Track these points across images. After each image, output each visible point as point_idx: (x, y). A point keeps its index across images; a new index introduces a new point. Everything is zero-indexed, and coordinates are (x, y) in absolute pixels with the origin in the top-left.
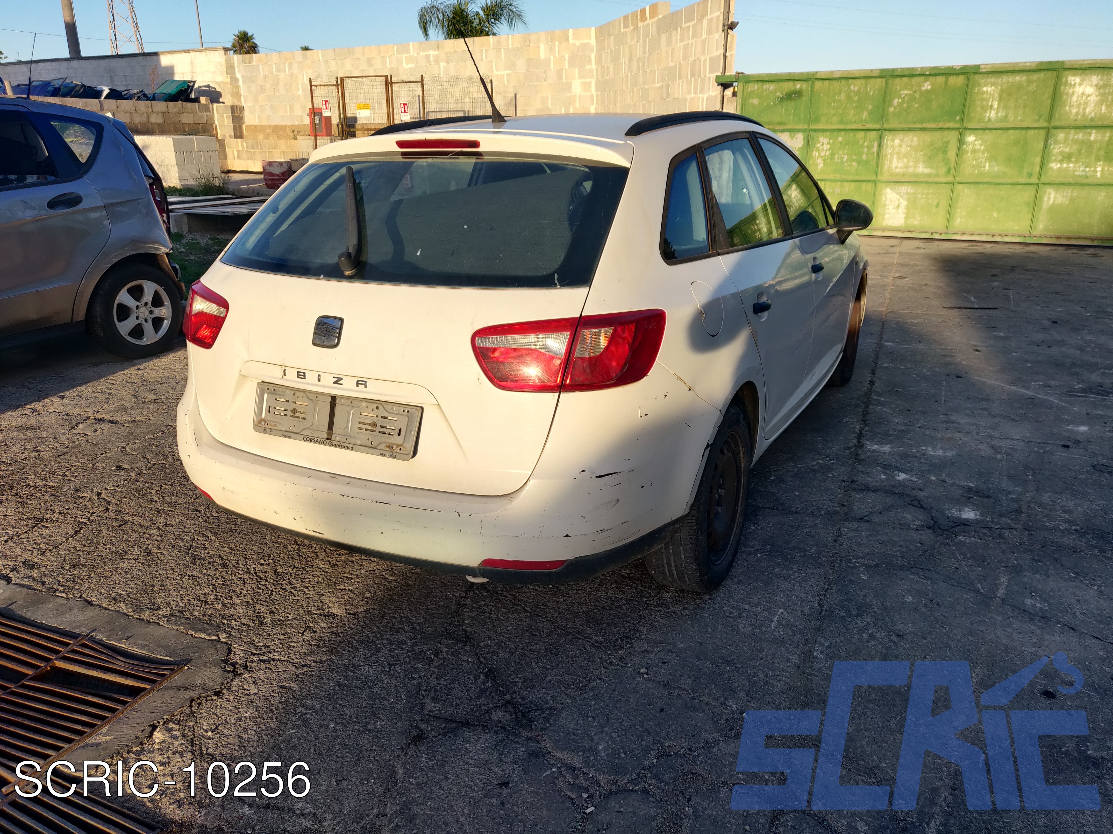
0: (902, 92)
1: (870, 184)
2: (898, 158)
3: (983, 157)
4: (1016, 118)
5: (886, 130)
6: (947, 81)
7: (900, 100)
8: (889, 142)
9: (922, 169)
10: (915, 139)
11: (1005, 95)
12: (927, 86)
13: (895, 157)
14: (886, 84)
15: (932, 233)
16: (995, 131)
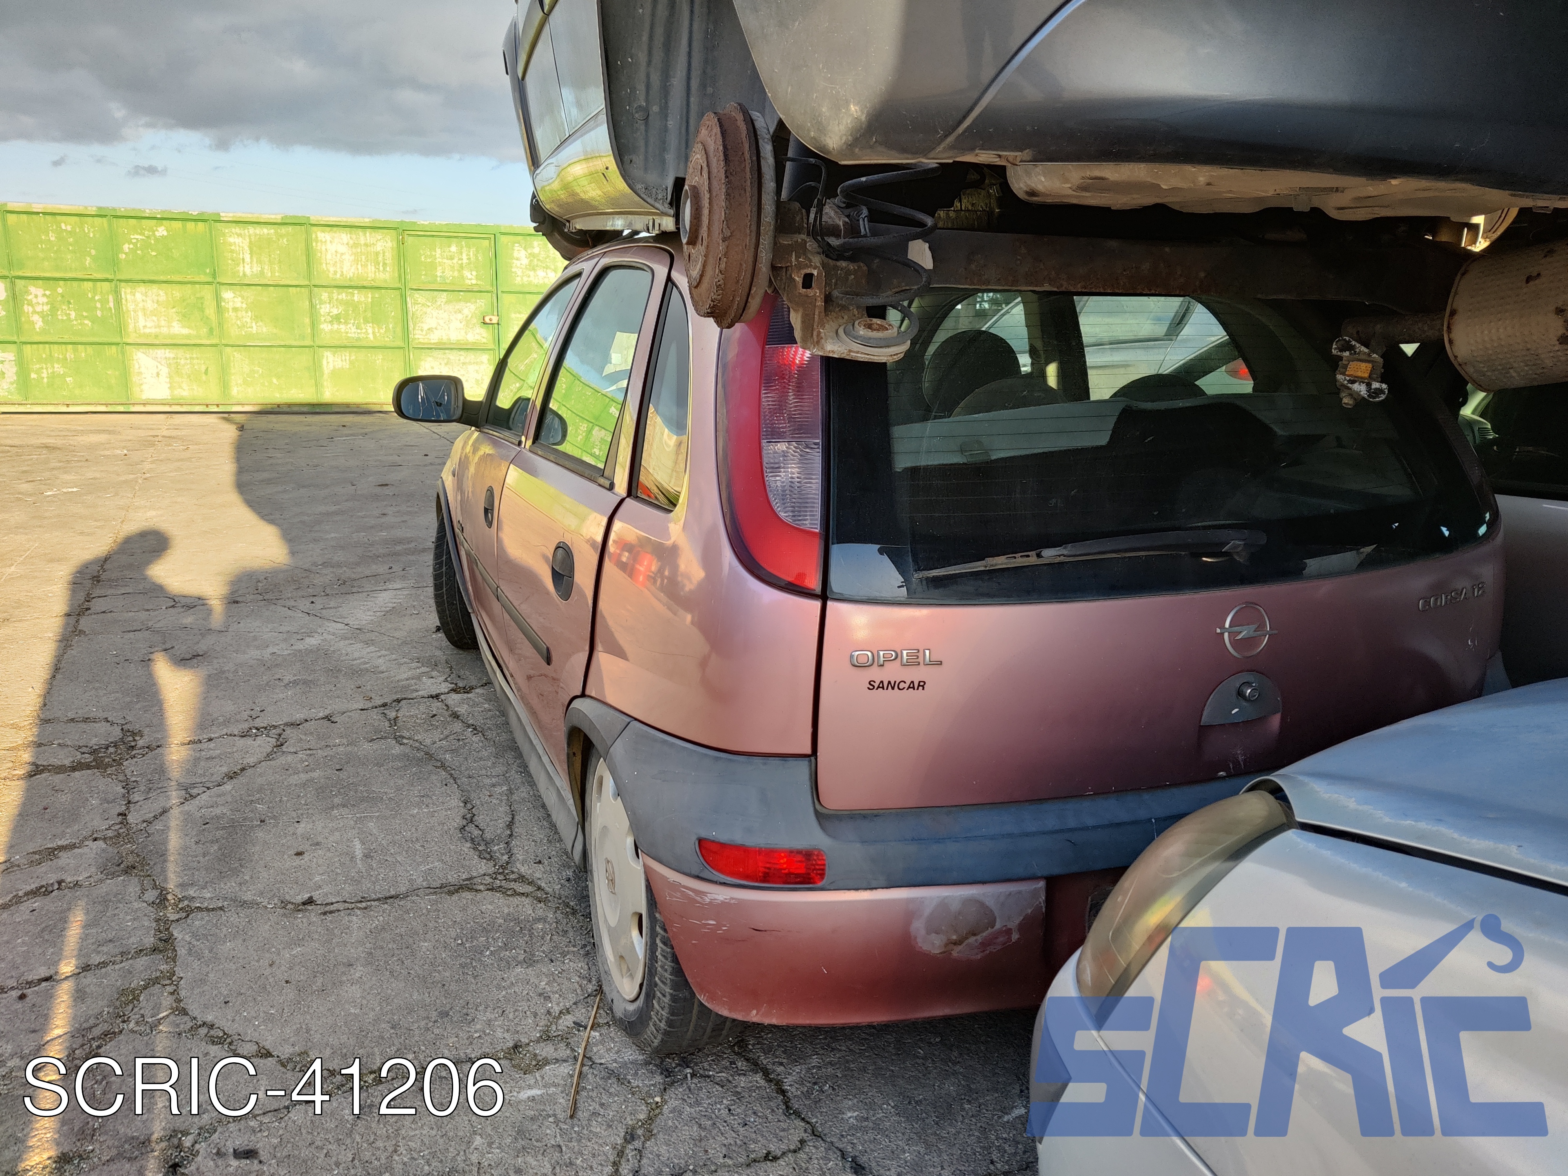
0: (132, 237)
1: (113, 347)
2: (145, 315)
3: (247, 317)
4: (273, 273)
5: (121, 281)
6: (184, 227)
7: (131, 246)
8: (129, 297)
9: (178, 329)
10: (161, 293)
11: (256, 247)
12: (161, 231)
13: (140, 314)
14: (110, 225)
15: (207, 406)
16: (253, 287)
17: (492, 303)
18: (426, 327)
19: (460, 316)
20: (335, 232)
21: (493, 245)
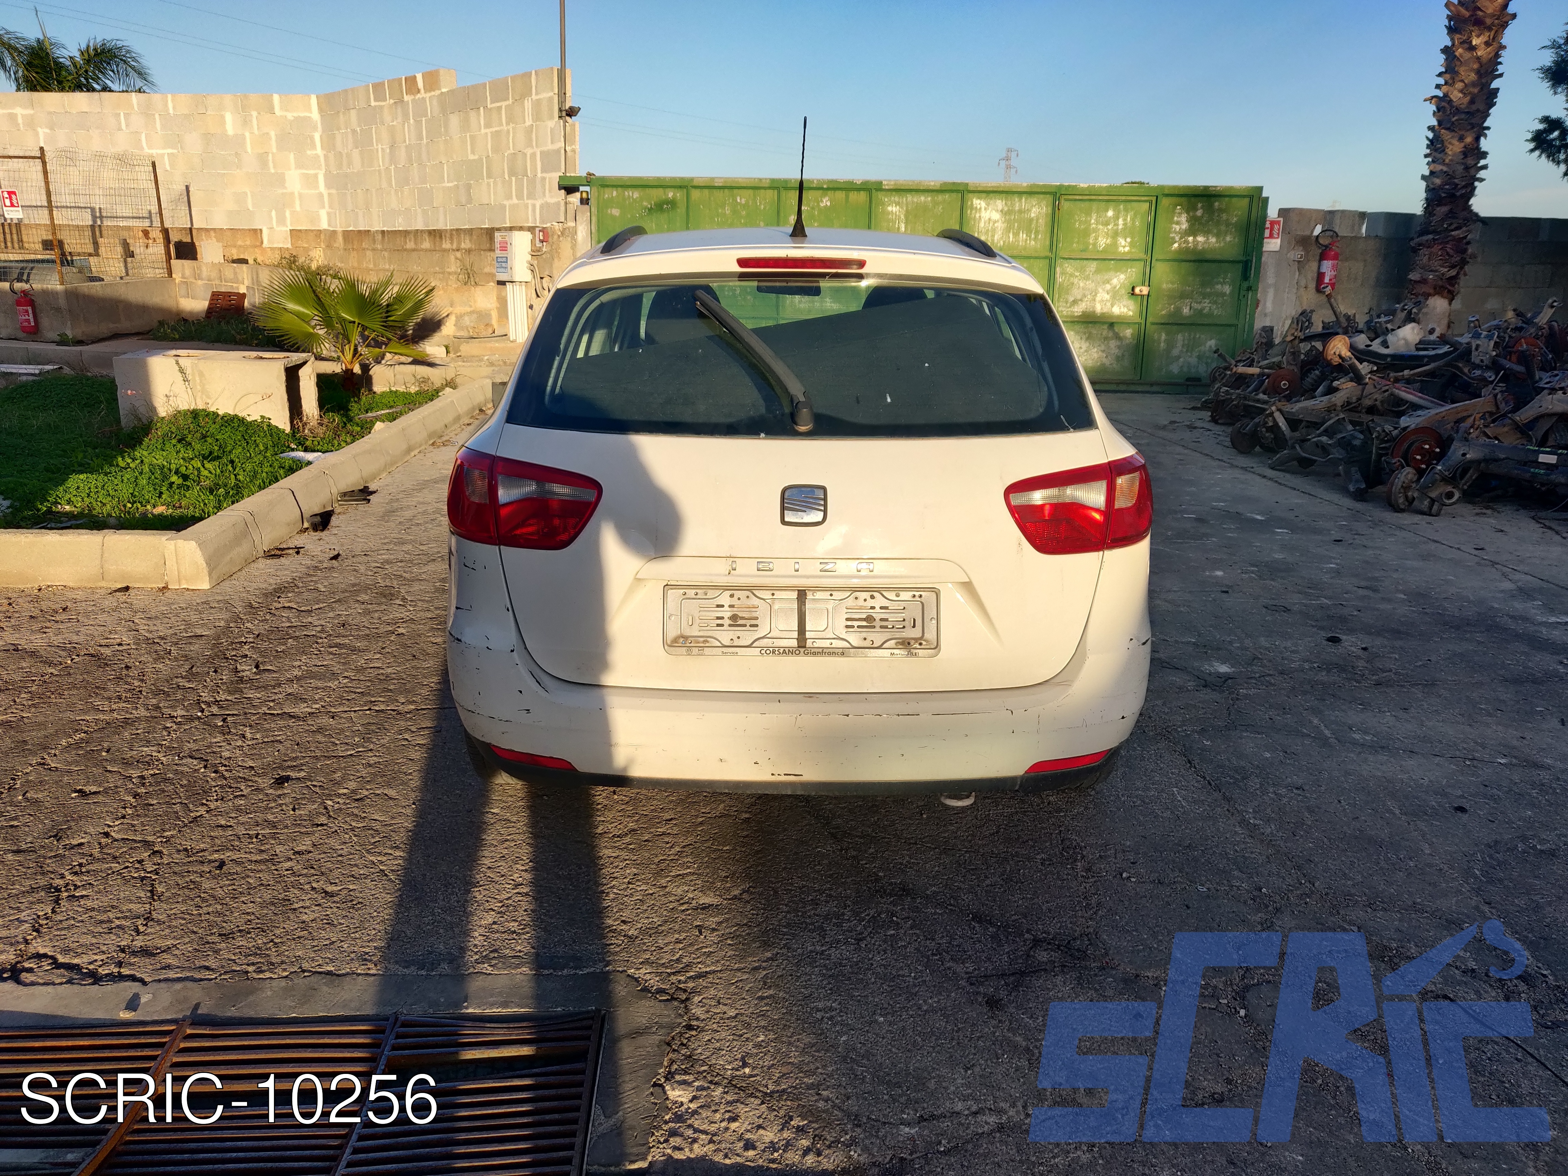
6: (847, 197)
11: (912, 216)
12: (825, 201)
14: (778, 197)
17: (1144, 274)
18: (1071, 299)
19: (1108, 287)
20: (991, 199)
21: (1153, 208)
